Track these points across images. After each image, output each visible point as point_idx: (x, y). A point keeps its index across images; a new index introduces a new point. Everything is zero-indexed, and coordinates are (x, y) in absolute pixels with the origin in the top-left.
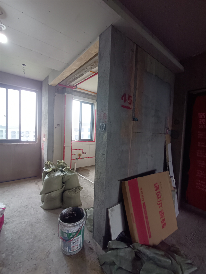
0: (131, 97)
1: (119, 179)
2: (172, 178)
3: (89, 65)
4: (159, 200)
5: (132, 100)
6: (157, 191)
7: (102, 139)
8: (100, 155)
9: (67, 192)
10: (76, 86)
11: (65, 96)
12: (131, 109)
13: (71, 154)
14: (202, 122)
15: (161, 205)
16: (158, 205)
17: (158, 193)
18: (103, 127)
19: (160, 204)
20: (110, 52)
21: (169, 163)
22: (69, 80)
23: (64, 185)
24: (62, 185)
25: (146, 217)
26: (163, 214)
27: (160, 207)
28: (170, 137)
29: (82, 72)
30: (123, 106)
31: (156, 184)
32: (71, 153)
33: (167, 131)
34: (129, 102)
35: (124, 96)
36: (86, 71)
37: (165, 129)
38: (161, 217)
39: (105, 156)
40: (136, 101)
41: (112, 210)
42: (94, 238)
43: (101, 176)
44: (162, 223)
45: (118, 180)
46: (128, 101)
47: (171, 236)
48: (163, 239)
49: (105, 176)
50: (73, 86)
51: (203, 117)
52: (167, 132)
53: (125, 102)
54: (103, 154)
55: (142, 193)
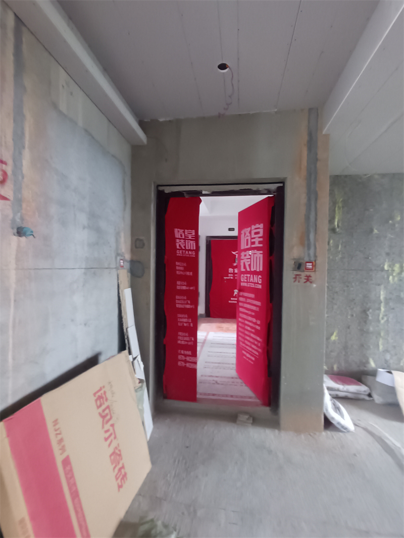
0: (4, 162)
2: (136, 361)
4: (107, 427)
6: (103, 407)
14: (180, 246)
15: (113, 437)
16: (106, 439)
17: (104, 411)
19: (111, 435)
21: (129, 329)
26: (120, 455)
27: (109, 445)
28: (129, 274)
31: (100, 390)
37: (116, 258)
44: (117, 479)
51: (181, 236)
55: (60, 434)
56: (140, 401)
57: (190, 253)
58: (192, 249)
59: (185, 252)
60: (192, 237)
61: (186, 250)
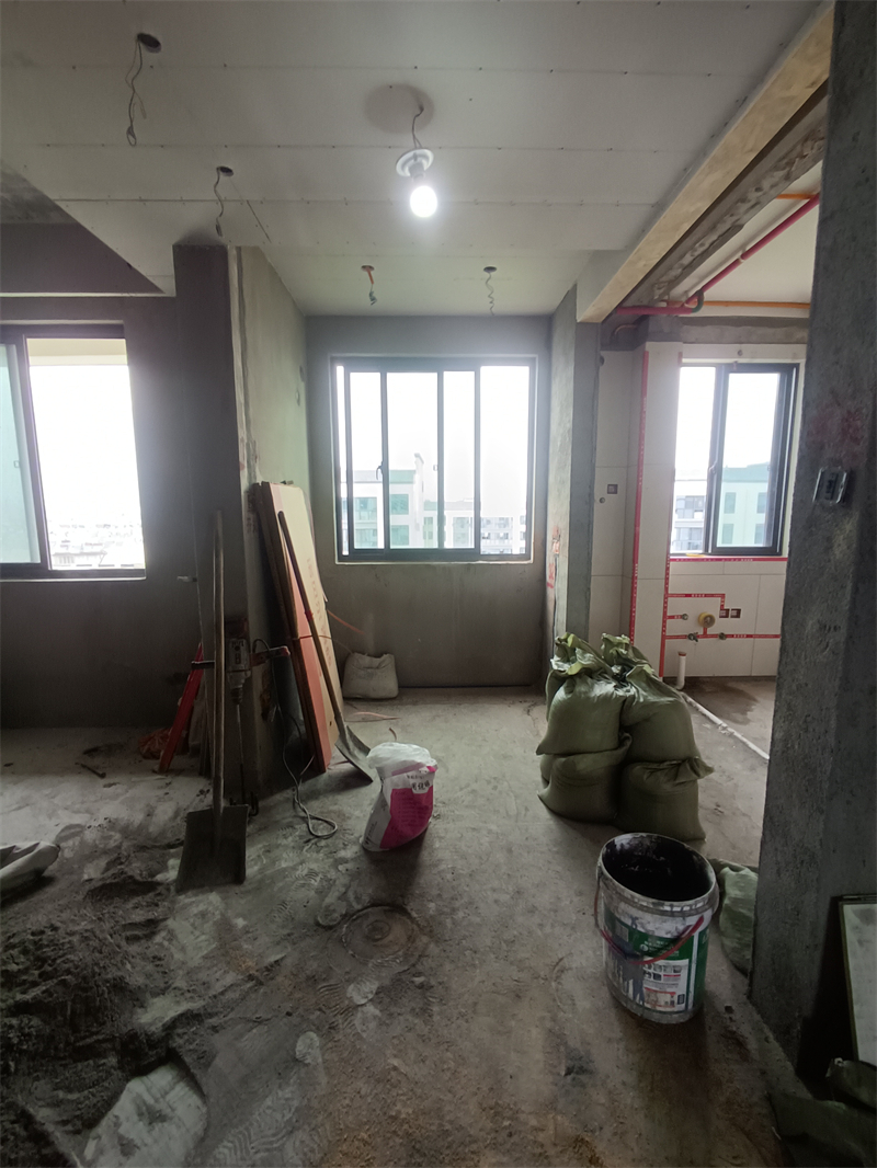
3: (776, 168)
7: (829, 548)
8: (809, 627)
9: (637, 769)
10: (700, 294)
11: (645, 356)
13: (665, 613)
18: (831, 486)
22: (664, 279)
23: (627, 738)
24: (619, 737)
29: (734, 218)
32: (665, 608)
36: (753, 207)
39: (839, 637)
41: (866, 919)
43: (806, 730)
50: (684, 299)
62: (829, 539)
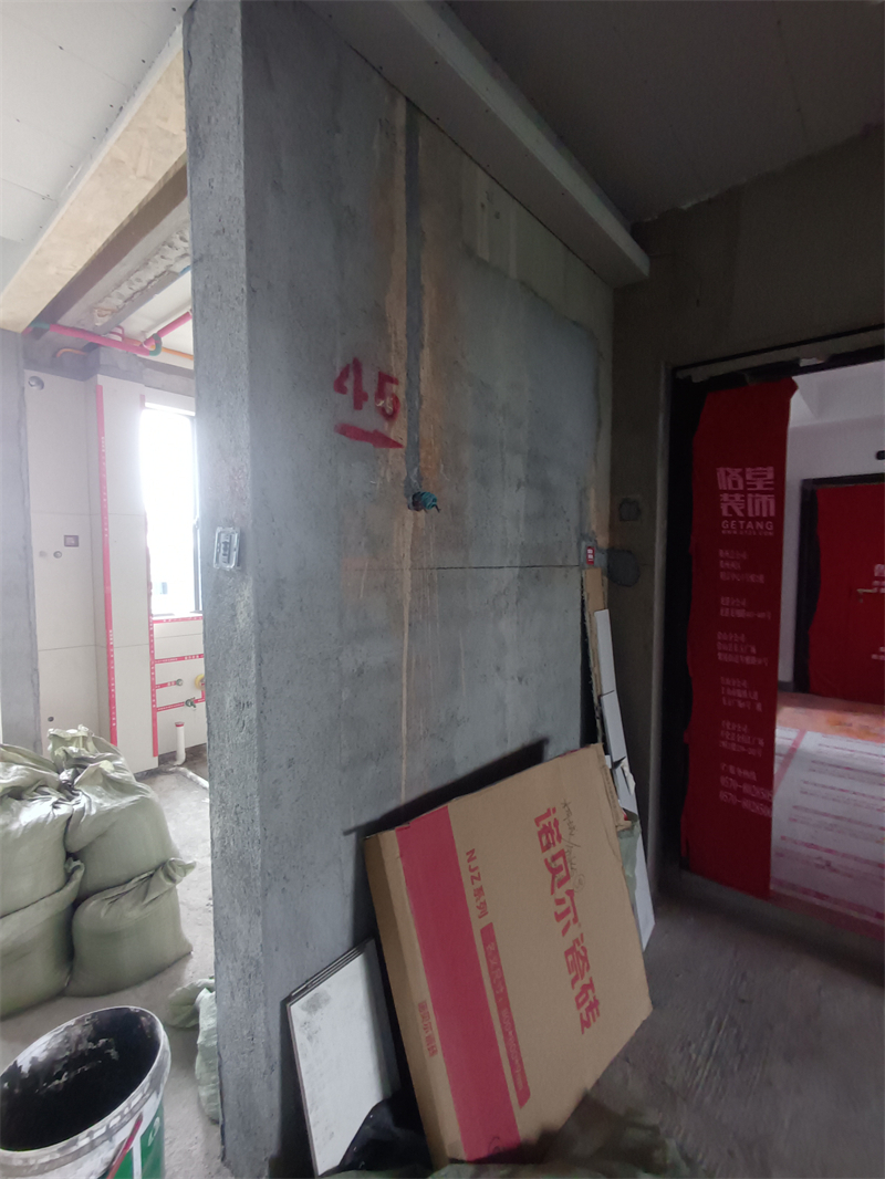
0: (393, 381)
1: (353, 824)
2: (618, 771)
4: (560, 893)
5: (402, 397)
6: (554, 851)
7: (234, 616)
8: (227, 705)
9: (91, 906)
10: (157, 338)
11: (98, 391)
12: (397, 445)
13: (153, 683)
14: (730, 510)
15: (570, 916)
16: (559, 917)
17: (554, 858)
18: (228, 546)
19: (567, 911)
20: (241, 106)
21: (604, 699)
22: (104, 305)
23: (77, 867)
24: (65, 870)
25: (497, 997)
26: (585, 959)
27: (565, 931)
28: (606, 579)
30: (347, 430)
31: (548, 814)
32: (153, 676)
33: (587, 554)
34: (383, 410)
35: (351, 374)
37: (579, 544)
38: (573, 974)
39: (251, 713)
40: (421, 403)
41: (313, 1007)
42: (228, 1165)
43: (238, 824)
44: (579, 1006)
45: (347, 833)
46: (377, 401)
47: (625, 1056)
48: (589, 1082)
49: (258, 829)
50: (142, 340)
51: (735, 484)
52: (591, 557)
53: (358, 405)
54: (241, 705)
55: (479, 879)
56: (628, 859)
57: (759, 525)
58: (765, 515)
59: (745, 525)
60: (765, 486)
61: (747, 519)
62: (233, 606)
